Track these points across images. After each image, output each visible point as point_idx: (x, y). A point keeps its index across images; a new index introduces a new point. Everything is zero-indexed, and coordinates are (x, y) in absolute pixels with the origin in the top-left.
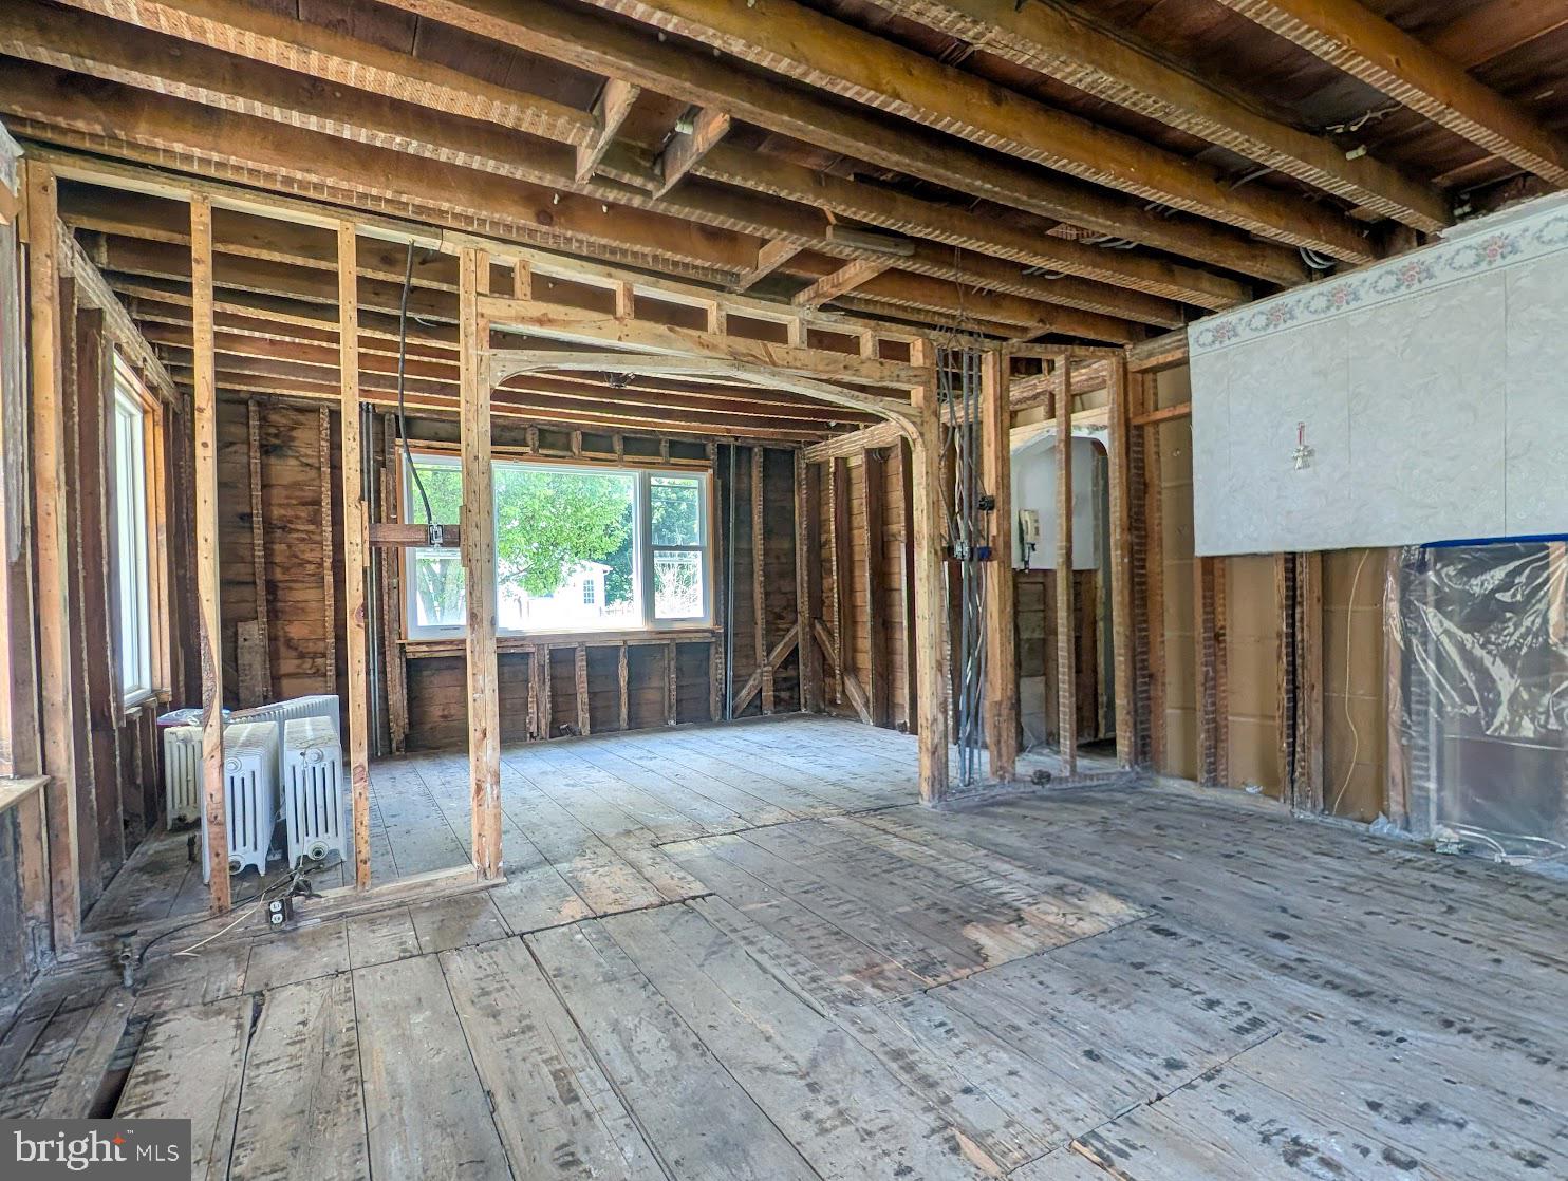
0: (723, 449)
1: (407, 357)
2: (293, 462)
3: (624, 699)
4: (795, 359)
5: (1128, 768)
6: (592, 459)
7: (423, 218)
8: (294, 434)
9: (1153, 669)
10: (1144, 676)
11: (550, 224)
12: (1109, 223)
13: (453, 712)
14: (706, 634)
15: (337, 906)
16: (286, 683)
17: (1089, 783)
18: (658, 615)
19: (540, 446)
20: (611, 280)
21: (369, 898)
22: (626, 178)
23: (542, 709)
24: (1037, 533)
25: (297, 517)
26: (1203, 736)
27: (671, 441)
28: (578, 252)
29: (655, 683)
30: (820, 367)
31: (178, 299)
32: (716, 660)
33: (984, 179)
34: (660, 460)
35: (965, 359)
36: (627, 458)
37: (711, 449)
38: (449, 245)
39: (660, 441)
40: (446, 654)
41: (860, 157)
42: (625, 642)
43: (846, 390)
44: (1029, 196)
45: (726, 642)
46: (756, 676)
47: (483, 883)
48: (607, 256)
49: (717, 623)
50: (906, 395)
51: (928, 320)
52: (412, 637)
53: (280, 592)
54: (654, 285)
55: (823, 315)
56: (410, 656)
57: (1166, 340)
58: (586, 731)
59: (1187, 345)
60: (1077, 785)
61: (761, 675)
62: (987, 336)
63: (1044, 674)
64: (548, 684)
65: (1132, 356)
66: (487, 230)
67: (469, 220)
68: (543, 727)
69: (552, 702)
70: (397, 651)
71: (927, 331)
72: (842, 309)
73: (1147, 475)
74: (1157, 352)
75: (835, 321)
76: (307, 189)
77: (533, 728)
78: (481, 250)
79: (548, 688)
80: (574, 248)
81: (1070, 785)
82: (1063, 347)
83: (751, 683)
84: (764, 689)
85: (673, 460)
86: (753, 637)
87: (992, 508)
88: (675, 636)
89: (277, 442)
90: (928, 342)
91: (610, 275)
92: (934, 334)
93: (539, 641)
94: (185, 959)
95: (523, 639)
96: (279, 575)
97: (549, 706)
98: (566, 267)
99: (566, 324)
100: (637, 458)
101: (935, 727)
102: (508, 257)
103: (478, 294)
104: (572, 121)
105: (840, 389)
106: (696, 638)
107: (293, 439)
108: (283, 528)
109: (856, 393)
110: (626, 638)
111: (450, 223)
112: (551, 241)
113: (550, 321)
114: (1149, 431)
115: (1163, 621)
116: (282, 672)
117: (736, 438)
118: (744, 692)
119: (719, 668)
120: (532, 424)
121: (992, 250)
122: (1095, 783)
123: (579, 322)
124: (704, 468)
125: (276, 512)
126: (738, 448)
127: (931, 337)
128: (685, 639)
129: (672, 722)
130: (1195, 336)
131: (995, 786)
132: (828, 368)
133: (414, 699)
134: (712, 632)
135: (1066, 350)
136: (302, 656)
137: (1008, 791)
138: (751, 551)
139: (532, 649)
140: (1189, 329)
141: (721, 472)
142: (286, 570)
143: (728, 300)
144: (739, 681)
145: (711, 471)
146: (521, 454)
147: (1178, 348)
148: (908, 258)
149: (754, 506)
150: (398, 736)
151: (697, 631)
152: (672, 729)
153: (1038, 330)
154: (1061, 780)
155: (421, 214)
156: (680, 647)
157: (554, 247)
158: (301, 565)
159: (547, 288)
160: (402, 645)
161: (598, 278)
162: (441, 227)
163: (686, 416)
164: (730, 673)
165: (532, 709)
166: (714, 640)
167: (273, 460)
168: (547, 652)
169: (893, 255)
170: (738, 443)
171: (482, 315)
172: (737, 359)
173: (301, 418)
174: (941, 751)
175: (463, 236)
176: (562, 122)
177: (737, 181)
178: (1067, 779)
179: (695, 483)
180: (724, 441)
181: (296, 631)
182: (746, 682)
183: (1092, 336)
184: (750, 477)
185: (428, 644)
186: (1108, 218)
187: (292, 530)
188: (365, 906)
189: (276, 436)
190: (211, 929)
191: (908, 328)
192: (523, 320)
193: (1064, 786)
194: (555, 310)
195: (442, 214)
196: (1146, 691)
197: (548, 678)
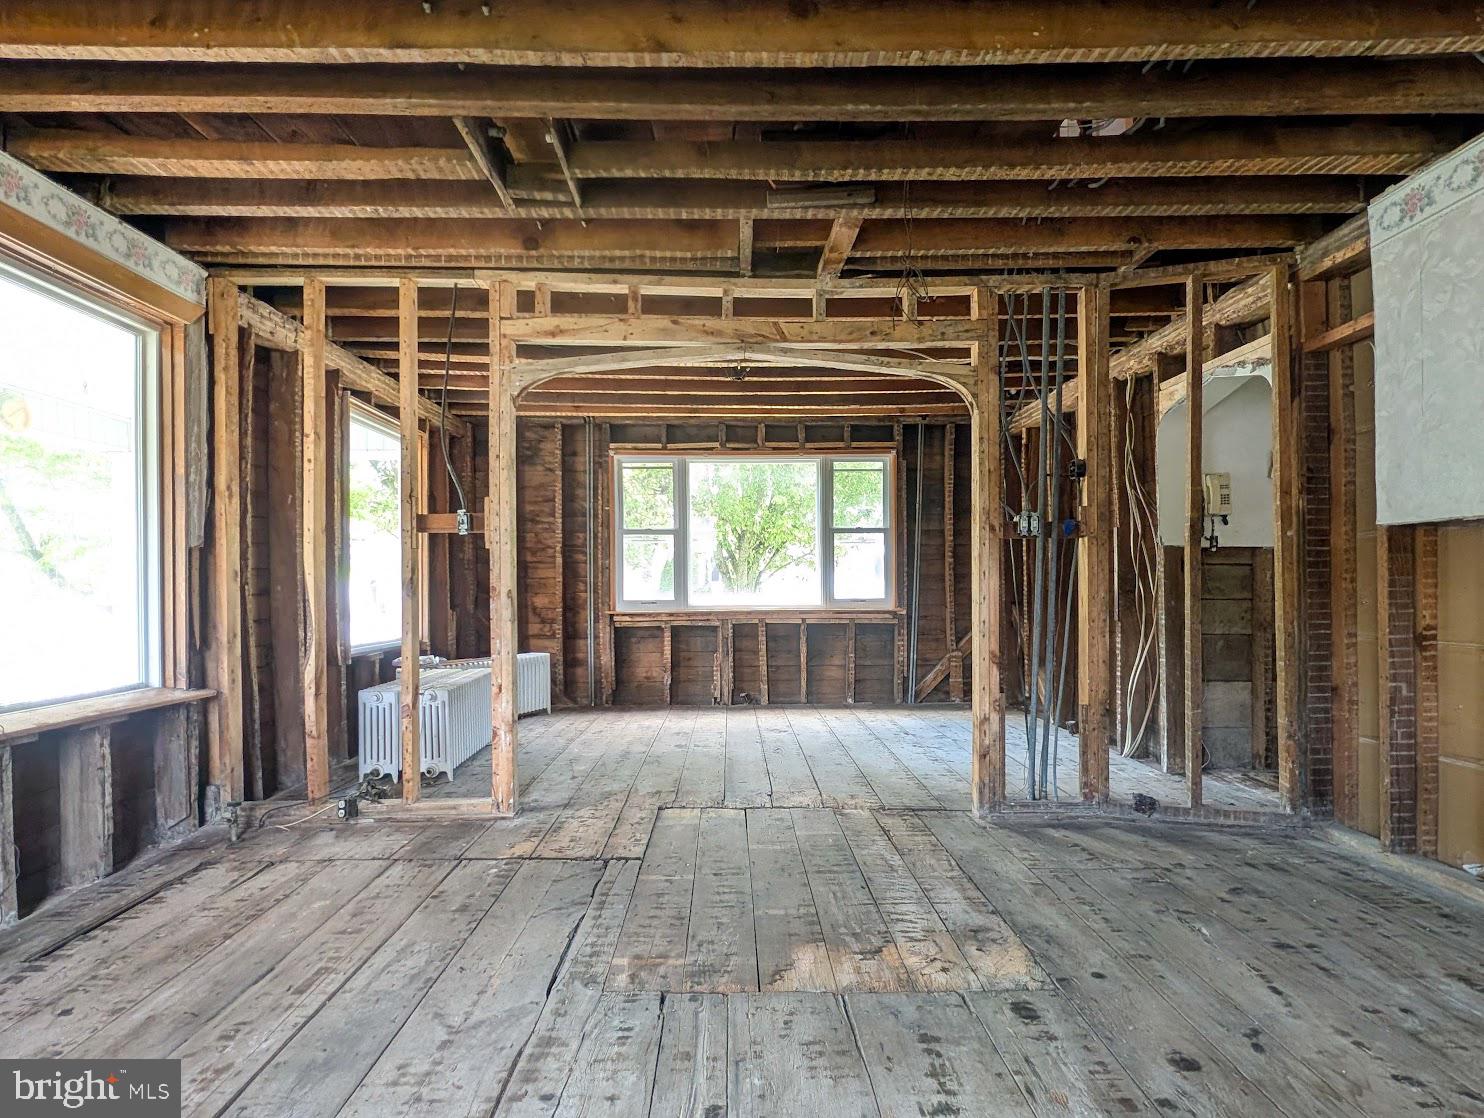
0: (910, 430)
1: (450, 372)
2: (540, 468)
3: (804, 675)
4: (811, 333)
5: (1288, 810)
6: (774, 449)
7: (453, 264)
8: (542, 446)
9: (1337, 680)
10: (1320, 689)
11: (535, 249)
12: (1072, 105)
13: (655, 674)
14: (887, 616)
15: (388, 812)
16: (533, 642)
17: (1221, 820)
18: (837, 597)
19: (728, 441)
20: (619, 286)
21: (411, 810)
22: (538, 196)
23: (725, 677)
24: (1225, 499)
25: (542, 511)
26: (1387, 780)
27: (852, 426)
28: (580, 266)
29: (837, 661)
30: (843, 337)
31: (391, 355)
32: (900, 642)
33: (858, 100)
34: (841, 445)
35: (1046, 302)
36: (808, 445)
37: (898, 431)
38: (480, 282)
39: (843, 427)
40: (646, 624)
41: (695, 118)
42: (804, 620)
43: (873, 358)
44: (930, 104)
45: (909, 624)
46: (945, 660)
47: (495, 813)
48: (607, 265)
49: (899, 604)
50: (966, 353)
51: (978, 265)
52: (619, 609)
53: (530, 571)
54: (659, 283)
55: (845, 282)
56: (617, 625)
57: (1345, 231)
58: (764, 700)
59: (1368, 232)
60: (1203, 820)
61: (949, 659)
62: (1070, 270)
63: (1250, 681)
64: (731, 655)
65: (1303, 259)
66: (503, 263)
67: (488, 258)
68: (726, 694)
69: (734, 672)
70: (608, 620)
71: (984, 277)
72: (867, 272)
73: (1333, 418)
74: (1333, 251)
75: (861, 286)
76: (370, 260)
77: (717, 694)
78: (505, 281)
79: (731, 659)
80: (576, 264)
81: (1191, 819)
82: (1191, 266)
83: (938, 667)
84: (953, 674)
85: (854, 444)
86: (944, 620)
87: (1082, 474)
88: (854, 616)
89: (529, 453)
90: (989, 290)
91: (615, 282)
92: (993, 280)
93: (724, 616)
94: (280, 831)
95: (710, 614)
96: (529, 558)
97: (731, 675)
98: (575, 281)
99: (574, 332)
100: (817, 445)
101: (986, 727)
102: (529, 282)
103: (502, 318)
104: (449, 160)
105: (865, 357)
106: (877, 619)
107: (541, 450)
108: (532, 521)
109: (886, 359)
110: (804, 616)
111: (474, 263)
112: (556, 261)
113: (561, 331)
114: (1336, 357)
115: (1355, 616)
116: (531, 633)
117: (924, 417)
118: (930, 676)
119: (904, 651)
120: (721, 421)
121: (951, 174)
122: (1231, 821)
123: (587, 329)
124: (887, 450)
125: (529, 508)
126: (928, 428)
127: (991, 283)
128: (864, 619)
129: (850, 701)
130: (1377, 217)
131: (1077, 805)
132: (851, 337)
133: (621, 660)
134: (894, 614)
135: (1197, 268)
136: (543, 622)
137: (1095, 813)
138: (942, 532)
139: (717, 624)
140: (1371, 210)
141: (906, 452)
142: (534, 554)
143: (735, 284)
144: (925, 665)
145: (894, 452)
146: (712, 449)
147: (1358, 238)
148: (872, 205)
149: (947, 486)
150: (607, 691)
151: (878, 612)
152: (847, 707)
153: (1143, 251)
154: (1177, 810)
155: (450, 261)
156: (862, 629)
157: (560, 266)
158: (543, 549)
159: (563, 303)
160: (612, 616)
161: (606, 286)
162: (473, 269)
163: (845, 400)
164: (913, 656)
165: (717, 677)
166: (896, 621)
167: (527, 468)
168: (730, 626)
169: (854, 206)
170: (926, 422)
171: (505, 336)
172: (744, 342)
173: (546, 433)
174: (994, 755)
175: (490, 272)
176: (442, 162)
177: (616, 173)
178: (1186, 811)
179: (879, 465)
180: (910, 421)
181: (540, 601)
182: (934, 666)
183: (1226, 244)
184: (943, 455)
185: (631, 615)
186: (1067, 99)
187: (538, 522)
188: (406, 816)
189: (528, 449)
190: (308, 813)
191: (957, 279)
192: (538, 334)
193: (1181, 819)
194: (566, 321)
195: (467, 258)
196: (1326, 711)
197: (731, 650)
